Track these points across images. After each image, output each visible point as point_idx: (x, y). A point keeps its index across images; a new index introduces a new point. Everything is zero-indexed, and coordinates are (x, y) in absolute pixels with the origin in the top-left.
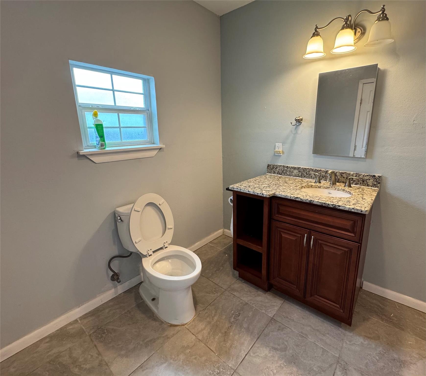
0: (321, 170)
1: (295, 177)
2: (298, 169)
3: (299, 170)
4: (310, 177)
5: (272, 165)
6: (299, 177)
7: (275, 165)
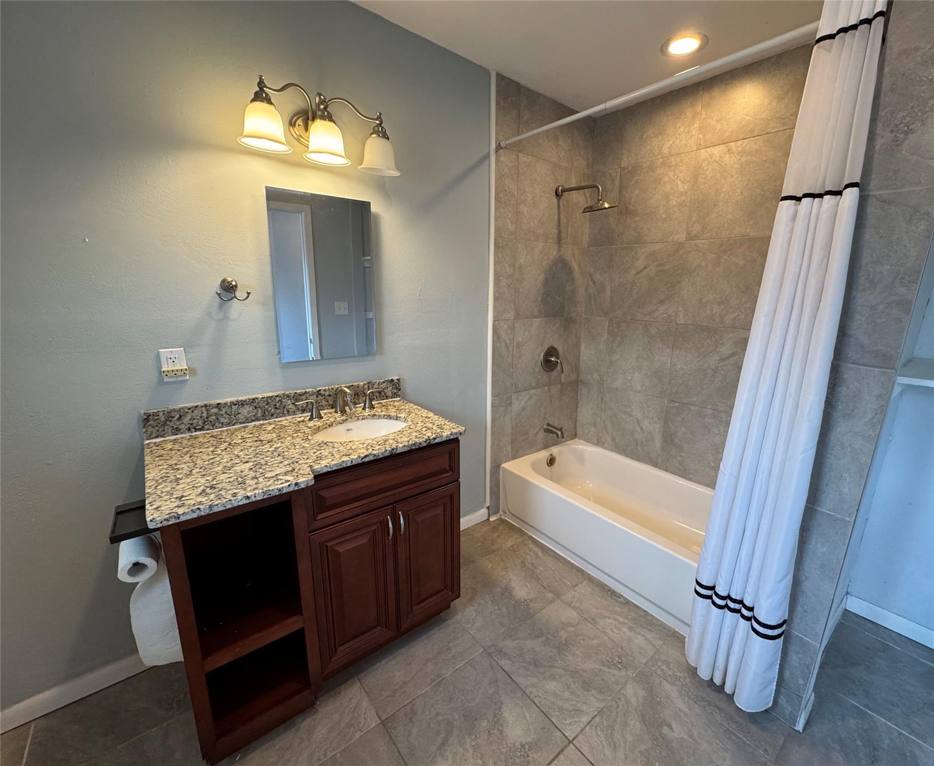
0: (306, 392)
1: (248, 423)
2: (252, 402)
3: (254, 405)
4: (286, 412)
5: (161, 414)
6: (259, 421)
7: (174, 410)
